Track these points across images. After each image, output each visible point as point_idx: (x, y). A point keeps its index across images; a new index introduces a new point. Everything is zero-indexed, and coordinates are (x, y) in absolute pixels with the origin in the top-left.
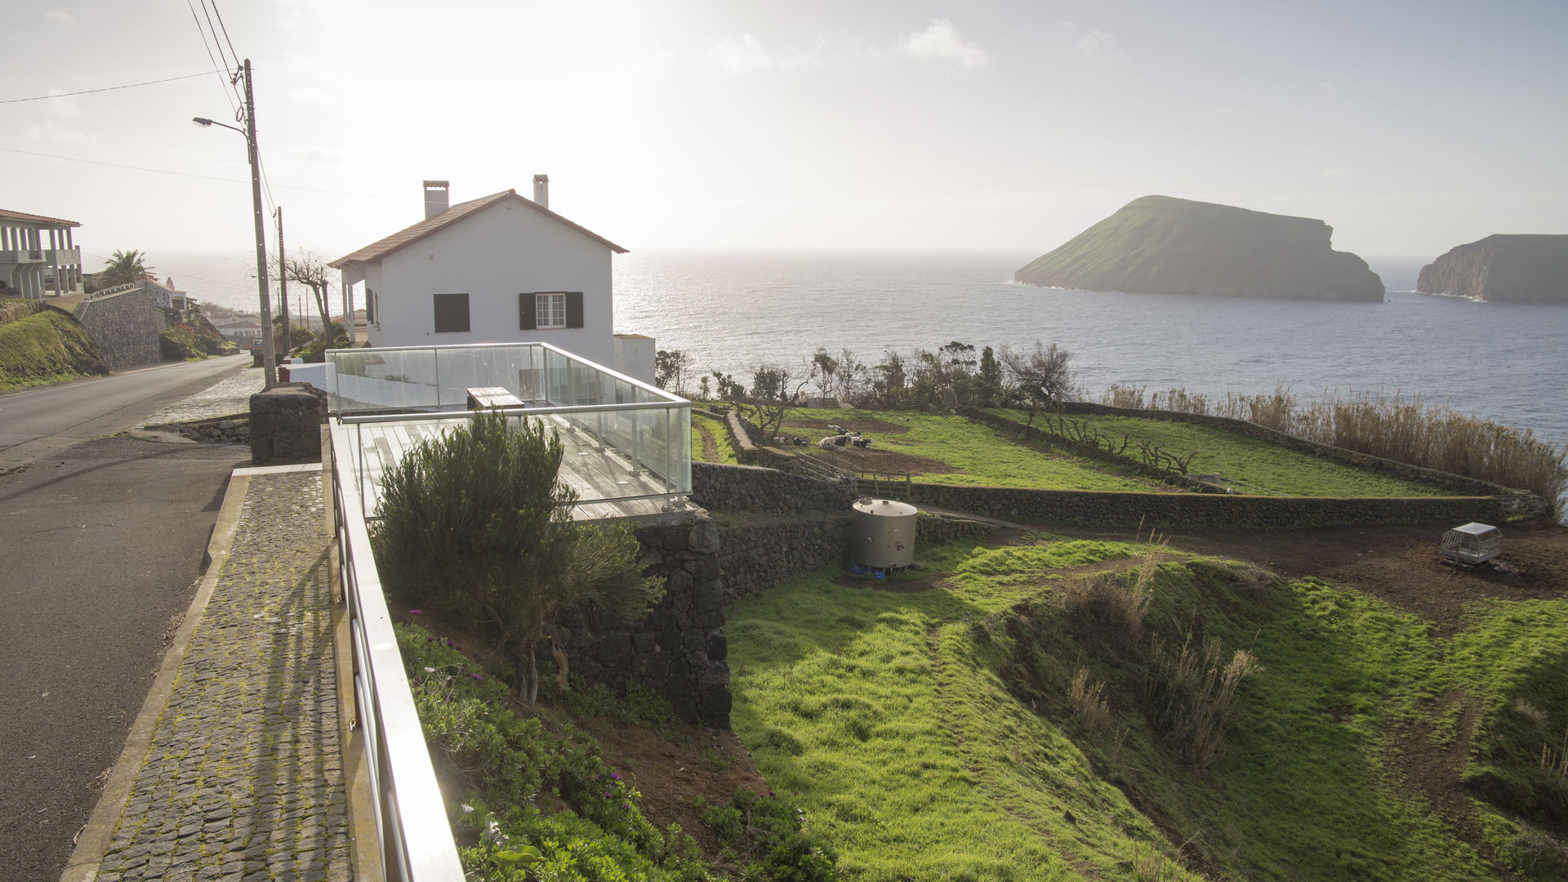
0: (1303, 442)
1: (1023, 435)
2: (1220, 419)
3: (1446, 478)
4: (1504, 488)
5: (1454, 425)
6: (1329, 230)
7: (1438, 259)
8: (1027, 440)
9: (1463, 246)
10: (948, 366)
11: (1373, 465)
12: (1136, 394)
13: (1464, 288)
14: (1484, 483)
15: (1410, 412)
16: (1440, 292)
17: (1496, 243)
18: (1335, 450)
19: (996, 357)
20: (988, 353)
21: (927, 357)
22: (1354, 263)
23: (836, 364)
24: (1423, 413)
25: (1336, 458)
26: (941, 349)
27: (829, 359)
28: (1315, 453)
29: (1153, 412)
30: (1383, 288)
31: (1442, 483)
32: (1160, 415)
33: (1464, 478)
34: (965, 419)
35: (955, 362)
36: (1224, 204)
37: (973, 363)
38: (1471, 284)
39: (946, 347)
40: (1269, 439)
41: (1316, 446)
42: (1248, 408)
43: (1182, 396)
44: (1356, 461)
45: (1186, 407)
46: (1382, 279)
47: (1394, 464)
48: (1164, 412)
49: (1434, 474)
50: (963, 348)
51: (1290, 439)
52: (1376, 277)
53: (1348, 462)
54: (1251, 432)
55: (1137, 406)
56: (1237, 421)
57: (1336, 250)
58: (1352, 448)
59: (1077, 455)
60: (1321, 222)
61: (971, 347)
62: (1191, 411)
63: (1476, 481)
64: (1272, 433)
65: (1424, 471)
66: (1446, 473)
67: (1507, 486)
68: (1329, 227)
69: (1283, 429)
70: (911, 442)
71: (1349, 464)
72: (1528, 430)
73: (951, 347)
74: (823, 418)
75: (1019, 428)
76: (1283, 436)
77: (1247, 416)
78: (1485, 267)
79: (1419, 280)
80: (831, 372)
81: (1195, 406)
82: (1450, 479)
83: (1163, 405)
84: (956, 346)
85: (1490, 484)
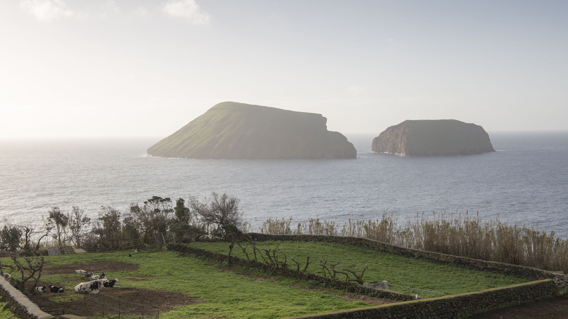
0: (405, 249)
1: (226, 263)
2: (346, 238)
3: (505, 267)
4: (545, 271)
5: (503, 231)
6: (325, 119)
7: (381, 134)
8: (230, 266)
9: (392, 127)
10: (152, 214)
11: (455, 261)
12: (285, 225)
13: (394, 150)
14: (531, 268)
15: (474, 225)
16: (383, 152)
17: (408, 124)
18: (428, 254)
19: (186, 205)
20: (180, 203)
21: (135, 209)
22: (339, 137)
23: (67, 219)
24: (482, 225)
25: (429, 259)
26: (146, 203)
27: (62, 215)
28: (414, 256)
29: (300, 236)
30: (355, 151)
31: (503, 270)
32: (305, 238)
33: (517, 266)
34: (176, 254)
35: (157, 211)
36: (268, 106)
37: (171, 210)
38: (398, 147)
39: (149, 201)
40: (381, 249)
41: (414, 251)
42: (363, 229)
43: (318, 224)
44: (443, 260)
45: (321, 231)
46: (354, 146)
47: (469, 260)
48: (307, 236)
49: (497, 265)
50: (162, 201)
51: (395, 248)
52: (351, 145)
53: (437, 261)
54: (368, 245)
55: (287, 233)
56: (358, 239)
57: (330, 130)
58: (438, 251)
59: (273, 275)
60: (320, 115)
61: (168, 199)
62: (324, 233)
63: (525, 267)
64: (383, 244)
65: (489, 263)
66: (504, 264)
67: (547, 270)
68: (325, 118)
69: (388, 241)
70: (144, 277)
71: (438, 262)
72: (552, 232)
73: (153, 200)
74: (65, 263)
75: (222, 258)
76: (391, 246)
77: (363, 234)
78: (404, 138)
79: (372, 146)
80: (64, 225)
81: (327, 230)
82: (508, 267)
83: (305, 231)
84: (156, 199)
85: (534, 269)
